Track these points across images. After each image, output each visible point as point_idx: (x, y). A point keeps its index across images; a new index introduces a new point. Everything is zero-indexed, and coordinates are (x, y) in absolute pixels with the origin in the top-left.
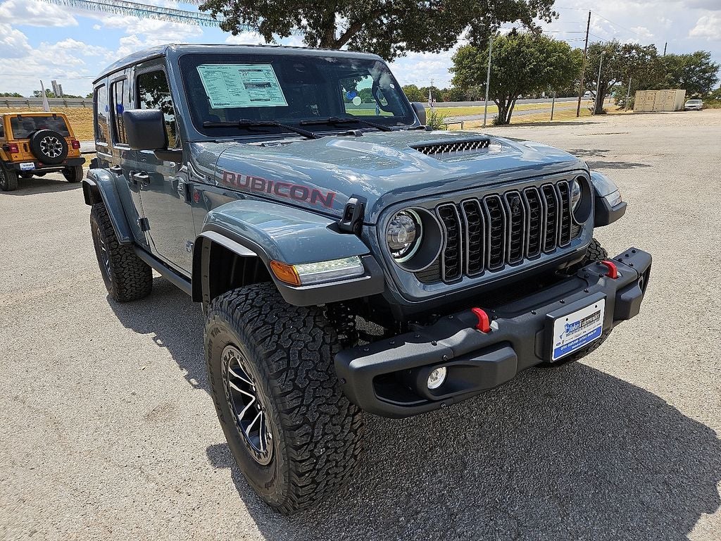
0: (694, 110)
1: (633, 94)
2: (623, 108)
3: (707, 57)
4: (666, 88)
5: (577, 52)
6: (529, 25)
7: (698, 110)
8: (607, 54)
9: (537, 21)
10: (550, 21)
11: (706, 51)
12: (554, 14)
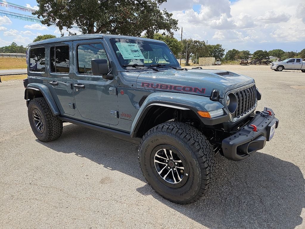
0: (218, 65)
1: (198, 59)
2: (195, 63)
3: (221, 46)
4: (209, 57)
5: (179, 42)
6: (169, 32)
7: (219, 65)
8: (189, 44)
9: (172, 30)
10: (176, 31)
11: (220, 44)
12: (178, 28)
